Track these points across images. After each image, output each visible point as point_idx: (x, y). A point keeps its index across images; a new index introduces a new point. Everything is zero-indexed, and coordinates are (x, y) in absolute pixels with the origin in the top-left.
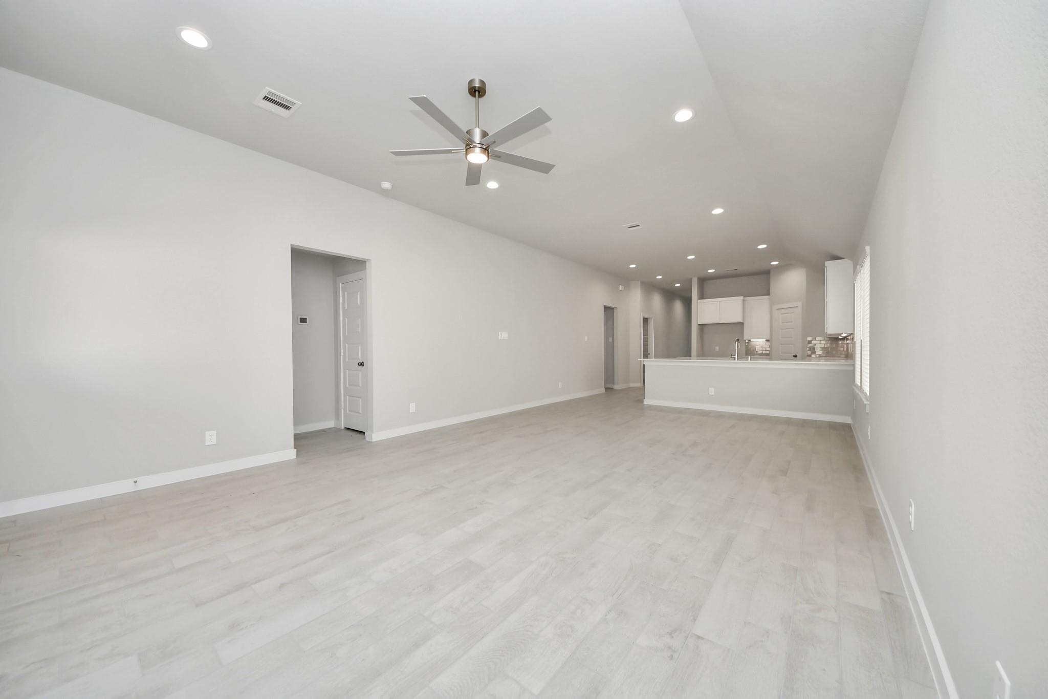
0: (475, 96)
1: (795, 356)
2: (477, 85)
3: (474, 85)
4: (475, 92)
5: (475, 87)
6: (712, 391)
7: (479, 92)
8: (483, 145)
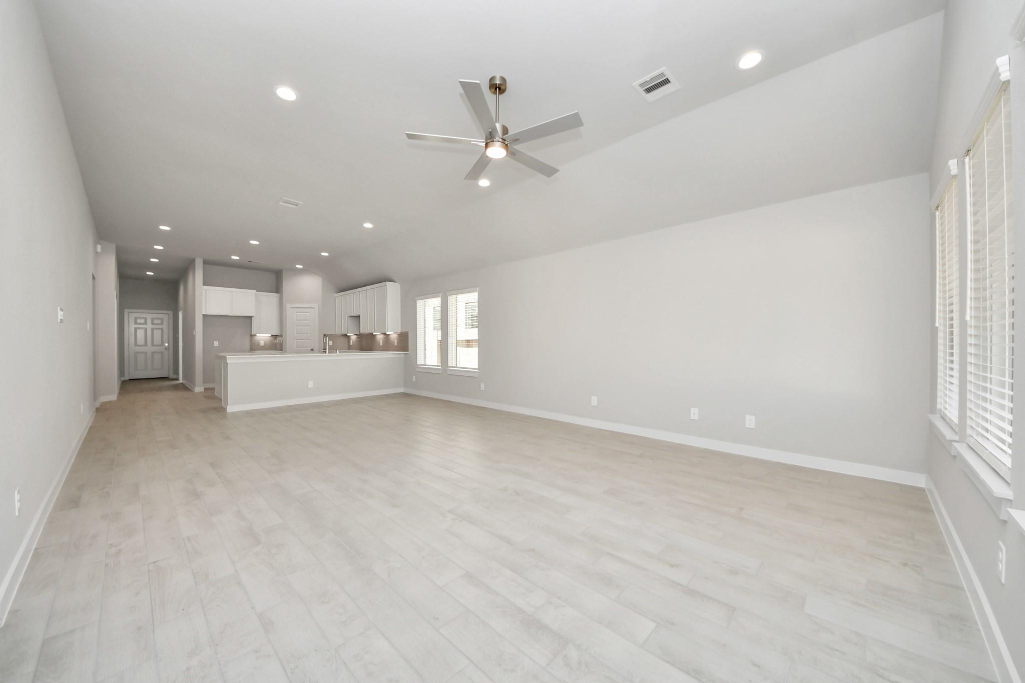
0: (496, 93)
1: (312, 350)
2: (498, 82)
3: (496, 82)
4: (496, 89)
5: (496, 84)
6: (311, 384)
7: (500, 89)
8: (505, 140)
